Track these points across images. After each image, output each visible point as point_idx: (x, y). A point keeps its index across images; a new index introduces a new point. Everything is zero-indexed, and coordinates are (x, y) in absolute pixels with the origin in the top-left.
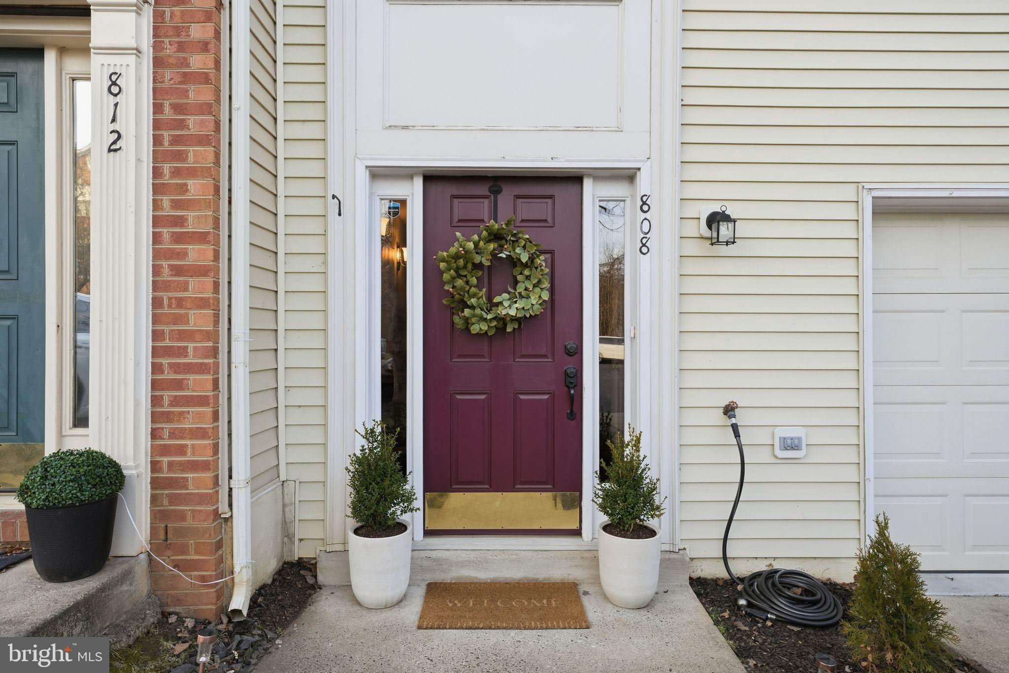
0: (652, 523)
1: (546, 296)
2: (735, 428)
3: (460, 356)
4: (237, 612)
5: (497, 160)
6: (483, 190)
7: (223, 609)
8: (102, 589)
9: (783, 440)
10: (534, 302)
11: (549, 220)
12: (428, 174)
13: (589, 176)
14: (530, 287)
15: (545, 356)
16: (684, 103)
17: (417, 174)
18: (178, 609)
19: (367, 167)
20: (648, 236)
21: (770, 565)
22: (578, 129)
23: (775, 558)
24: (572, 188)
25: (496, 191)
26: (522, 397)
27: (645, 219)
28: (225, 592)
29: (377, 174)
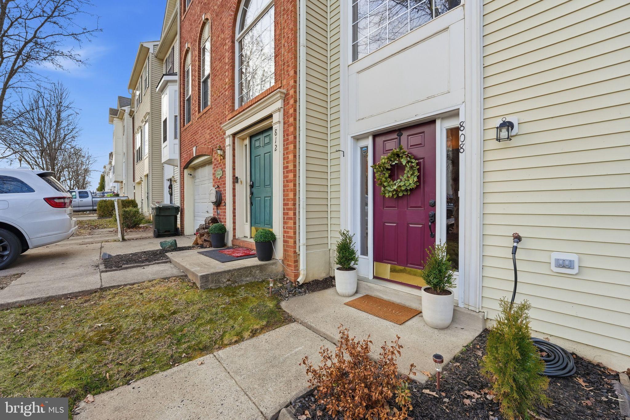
0: (450, 289)
1: (416, 179)
2: (515, 249)
3: (387, 207)
4: (298, 282)
5: (394, 123)
6: (395, 136)
7: (296, 281)
8: (266, 265)
9: (557, 260)
10: (411, 182)
11: (423, 144)
12: (375, 134)
13: (439, 118)
14: (409, 176)
15: (420, 207)
16: (484, 66)
17: (369, 135)
18: (287, 277)
19: (352, 137)
20: (463, 143)
21: (547, 338)
22: (428, 98)
23: (551, 336)
24: (432, 126)
25: (400, 135)
26: (411, 225)
27: (462, 134)
28: (297, 276)
29: (357, 138)
